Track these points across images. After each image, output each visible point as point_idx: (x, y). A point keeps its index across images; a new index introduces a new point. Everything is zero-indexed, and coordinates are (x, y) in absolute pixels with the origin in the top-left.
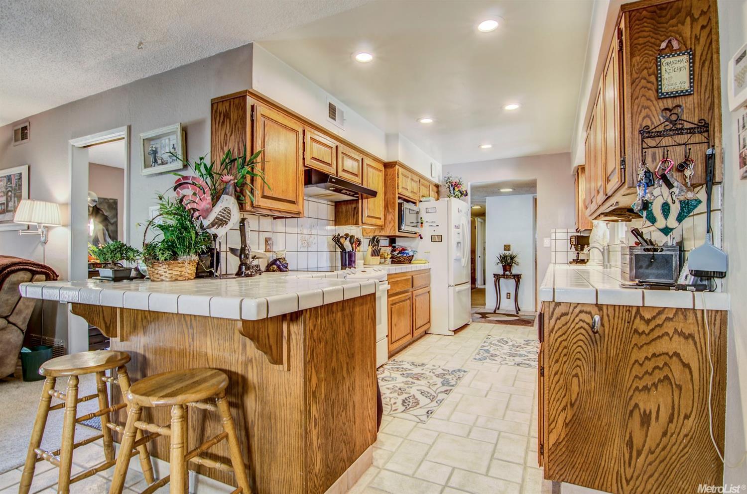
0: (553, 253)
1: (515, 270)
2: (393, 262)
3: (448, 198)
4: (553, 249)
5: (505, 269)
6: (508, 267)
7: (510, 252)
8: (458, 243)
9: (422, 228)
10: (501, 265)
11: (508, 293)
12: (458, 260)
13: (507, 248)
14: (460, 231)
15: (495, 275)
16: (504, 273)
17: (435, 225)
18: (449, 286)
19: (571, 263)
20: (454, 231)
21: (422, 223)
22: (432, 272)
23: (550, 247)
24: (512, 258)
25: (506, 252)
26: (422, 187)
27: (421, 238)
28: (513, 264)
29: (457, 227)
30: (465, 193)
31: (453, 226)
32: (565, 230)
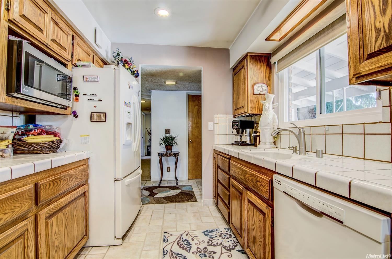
0: (216, 136)
1: (175, 149)
2: (16, 152)
3: (116, 67)
4: (216, 132)
5: (167, 149)
6: (169, 147)
7: (171, 134)
8: (129, 124)
9: (77, 103)
10: (164, 145)
11: (168, 167)
12: (127, 145)
13: (168, 131)
14: (131, 109)
15: (159, 154)
16: (166, 152)
17: (96, 98)
18: (116, 180)
19: (233, 144)
20: (123, 109)
21: (77, 96)
22: (90, 162)
23: (213, 131)
24: (173, 139)
25: (168, 135)
26: (76, 47)
27: (76, 116)
28: (174, 144)
29: (127, 105)
30: (136, 72)
31: (122, 103)
32: (225, 116)
